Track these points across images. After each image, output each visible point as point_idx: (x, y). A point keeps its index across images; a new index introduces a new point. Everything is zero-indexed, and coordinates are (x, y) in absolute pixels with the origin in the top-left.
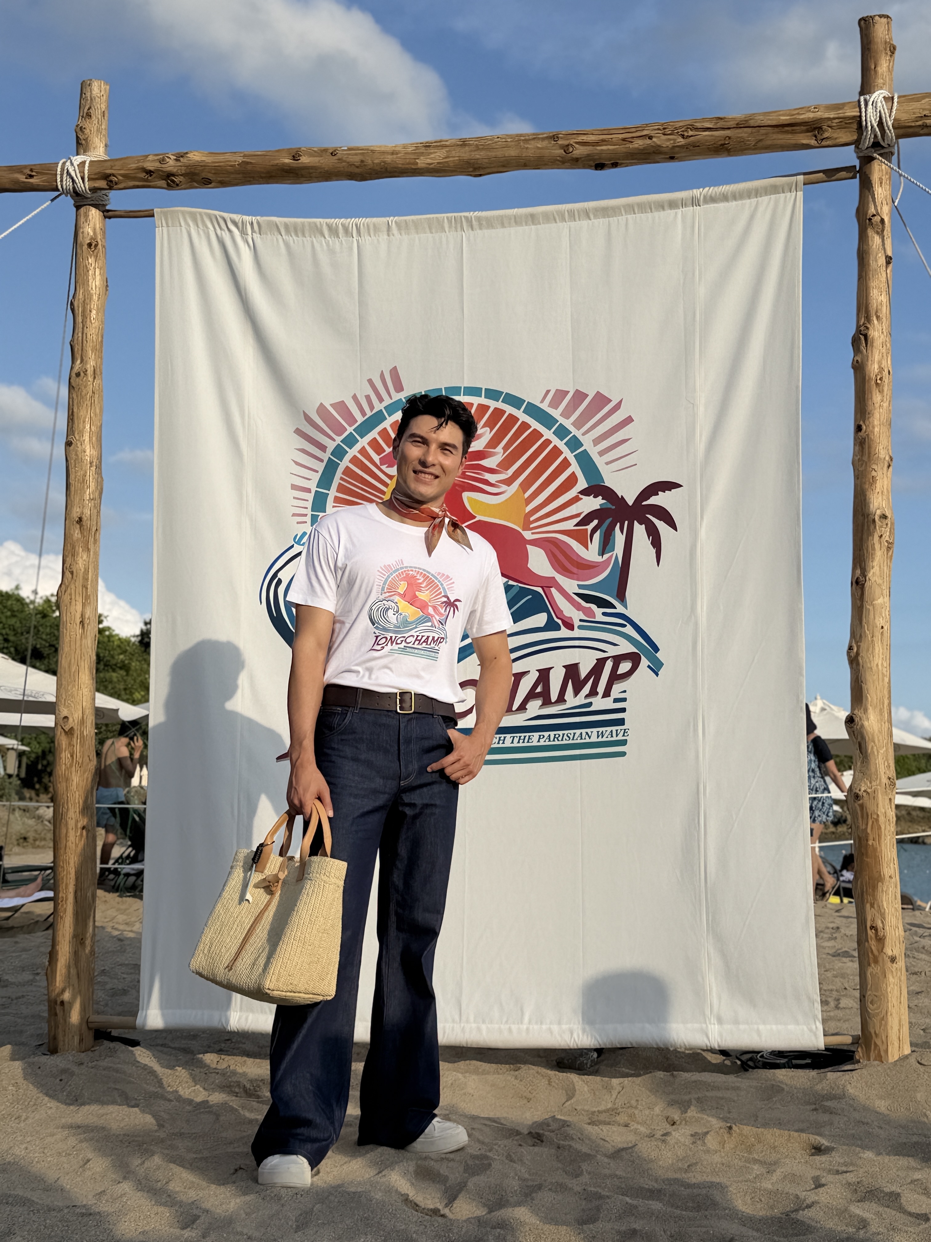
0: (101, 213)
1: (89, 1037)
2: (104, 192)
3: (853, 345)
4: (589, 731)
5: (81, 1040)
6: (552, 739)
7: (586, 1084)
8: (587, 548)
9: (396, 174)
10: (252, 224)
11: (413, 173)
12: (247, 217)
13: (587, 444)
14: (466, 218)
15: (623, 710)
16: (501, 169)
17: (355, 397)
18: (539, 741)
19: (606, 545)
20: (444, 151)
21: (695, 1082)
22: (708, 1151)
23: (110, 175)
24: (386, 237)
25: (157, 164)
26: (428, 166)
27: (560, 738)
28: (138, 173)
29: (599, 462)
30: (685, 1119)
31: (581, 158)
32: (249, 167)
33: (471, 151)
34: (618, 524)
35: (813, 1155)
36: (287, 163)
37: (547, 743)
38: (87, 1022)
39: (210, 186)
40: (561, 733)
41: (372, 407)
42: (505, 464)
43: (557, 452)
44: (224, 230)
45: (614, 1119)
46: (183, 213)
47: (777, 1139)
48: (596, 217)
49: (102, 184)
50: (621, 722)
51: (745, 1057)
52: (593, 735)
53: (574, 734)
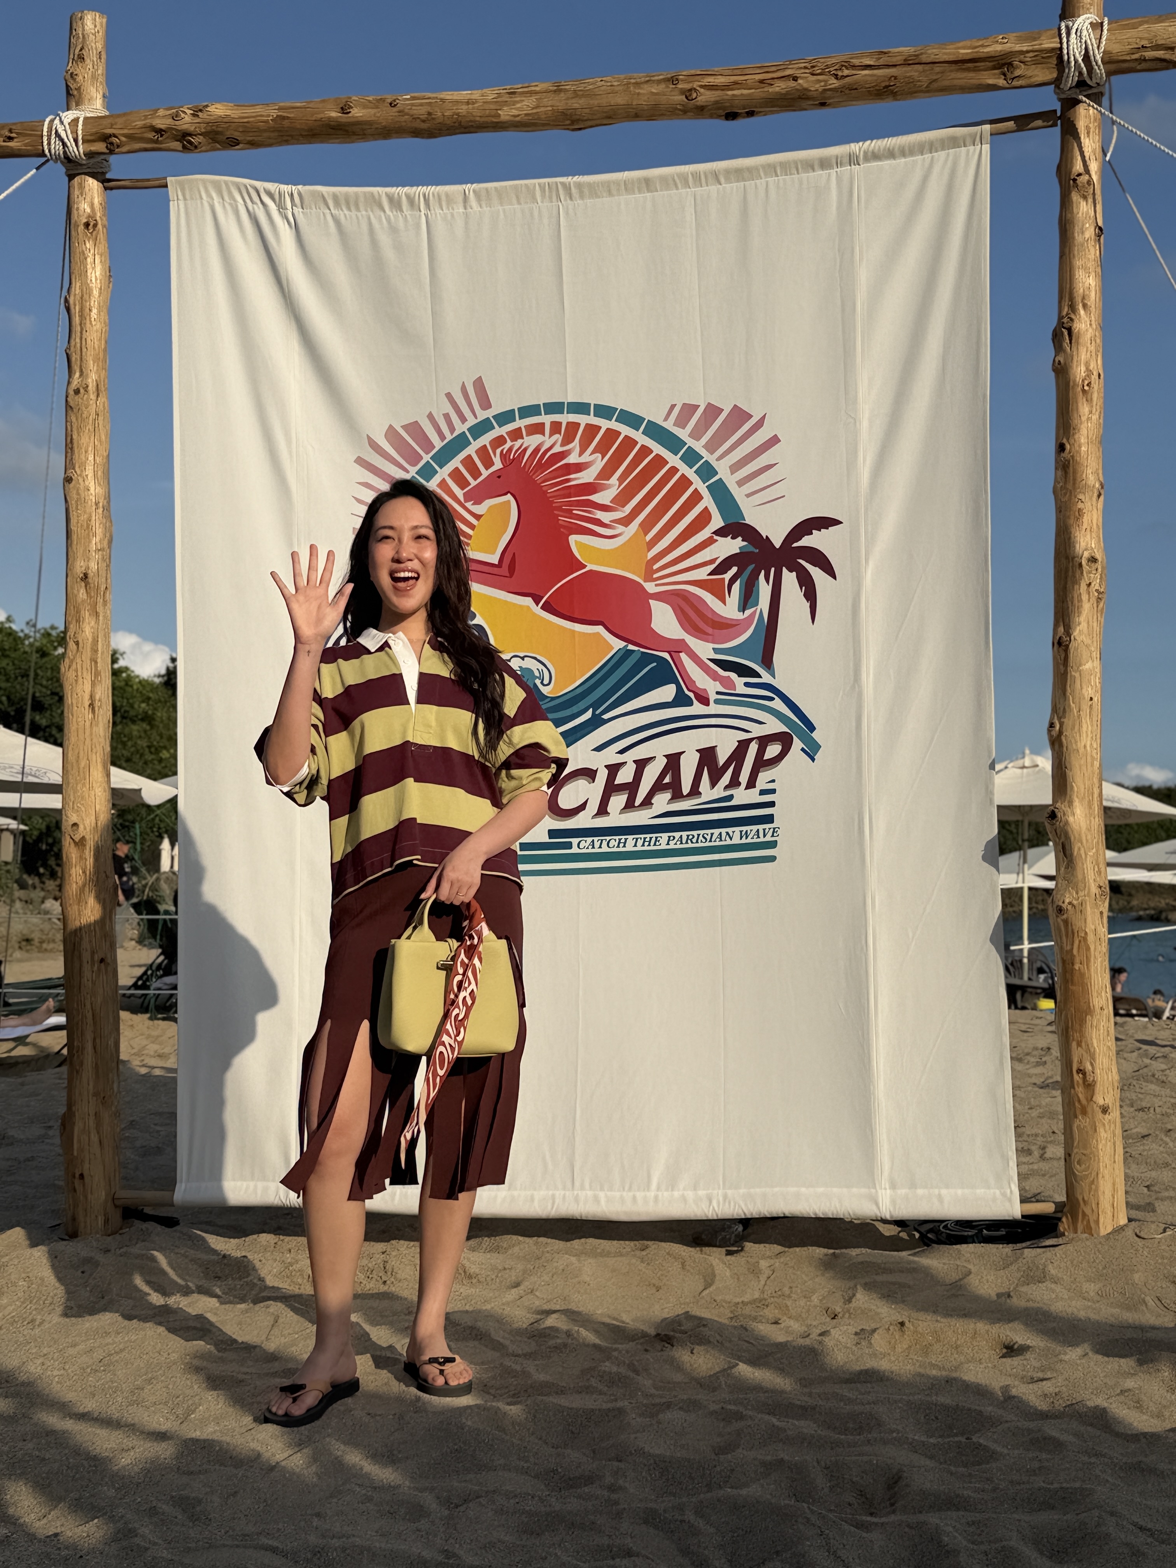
0: (100, 184)
1: (116, 1217)
2: (103, 157)
3: (1054, 342)
4: (730, 830)
5: (107, 1221)
6: (684, 841)
7: (729, 1268)
8: (724, 602)
9: (472, 130)
10: (292, 196)
11: (494, 127)
12: (286, 186)
13: (723, 472)
14: (563, 184)
15: (772, 804)
16: (605, 122)
17: (431, 417)
18: (668, 844)
19: (748, 598)
20: (533, 98)
21: (862, 1263)
22: (874, 1355)
23: (110, 136)
24: (462, 210)
25: (170, 121)
26: (512, 119)
27: (694, 840)
28: (144, 133)
29: (738, 494)
30: (848, 1311)
31: (707, 106)
32: (286, 123)
33: (567, 99)
34: (763, 572)
35: (1003, 1356)
36: (333, 117)
37: (679, 846)
38: (113, 1199)
39: (237, 147)
40: (695, 833)
41: (452, 429)
42: (622, 499)
43: (685, 482)
44: (256, 204)
45: (761, 1313)
46: (203, 181)
47: (960, 1337)
48: (728, 180)
49: (101, 147)
50: (769, 819)
51: (924, 1228)
52: (736, 835)
53: (712, 834)
